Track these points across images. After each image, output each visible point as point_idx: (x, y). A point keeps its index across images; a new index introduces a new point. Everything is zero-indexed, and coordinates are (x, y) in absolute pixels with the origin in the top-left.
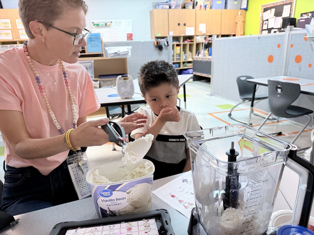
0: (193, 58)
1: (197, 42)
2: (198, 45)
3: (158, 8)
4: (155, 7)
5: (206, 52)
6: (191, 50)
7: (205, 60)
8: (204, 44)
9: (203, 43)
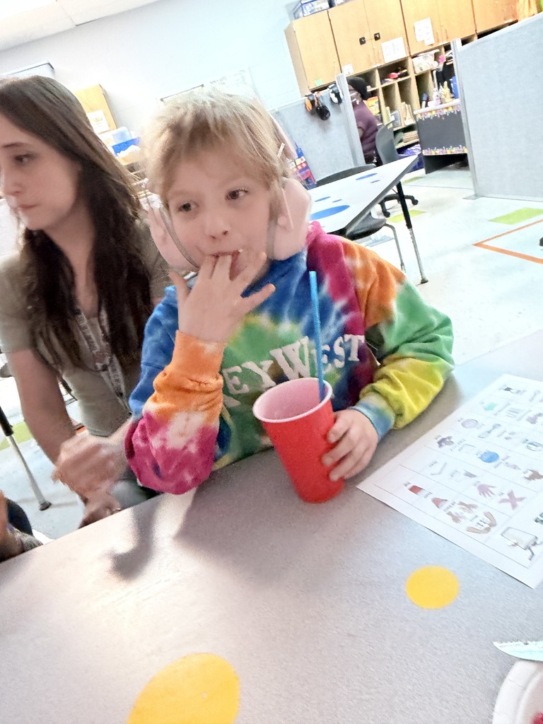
0: (415, 116)
1: (418, 72)
2: (420, 79)
3: (301, 14)
4: (294, 14)
5: (445, 90)
6: (405, 98)
7: (445, 111)
8: (434, 72)
9: (432, 71)
